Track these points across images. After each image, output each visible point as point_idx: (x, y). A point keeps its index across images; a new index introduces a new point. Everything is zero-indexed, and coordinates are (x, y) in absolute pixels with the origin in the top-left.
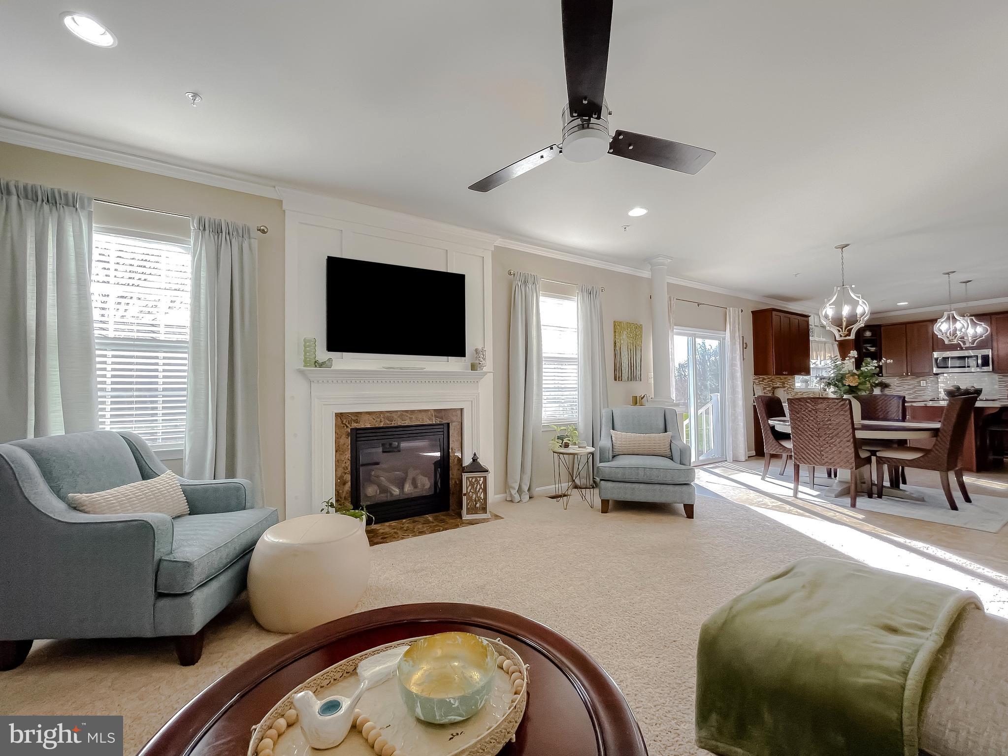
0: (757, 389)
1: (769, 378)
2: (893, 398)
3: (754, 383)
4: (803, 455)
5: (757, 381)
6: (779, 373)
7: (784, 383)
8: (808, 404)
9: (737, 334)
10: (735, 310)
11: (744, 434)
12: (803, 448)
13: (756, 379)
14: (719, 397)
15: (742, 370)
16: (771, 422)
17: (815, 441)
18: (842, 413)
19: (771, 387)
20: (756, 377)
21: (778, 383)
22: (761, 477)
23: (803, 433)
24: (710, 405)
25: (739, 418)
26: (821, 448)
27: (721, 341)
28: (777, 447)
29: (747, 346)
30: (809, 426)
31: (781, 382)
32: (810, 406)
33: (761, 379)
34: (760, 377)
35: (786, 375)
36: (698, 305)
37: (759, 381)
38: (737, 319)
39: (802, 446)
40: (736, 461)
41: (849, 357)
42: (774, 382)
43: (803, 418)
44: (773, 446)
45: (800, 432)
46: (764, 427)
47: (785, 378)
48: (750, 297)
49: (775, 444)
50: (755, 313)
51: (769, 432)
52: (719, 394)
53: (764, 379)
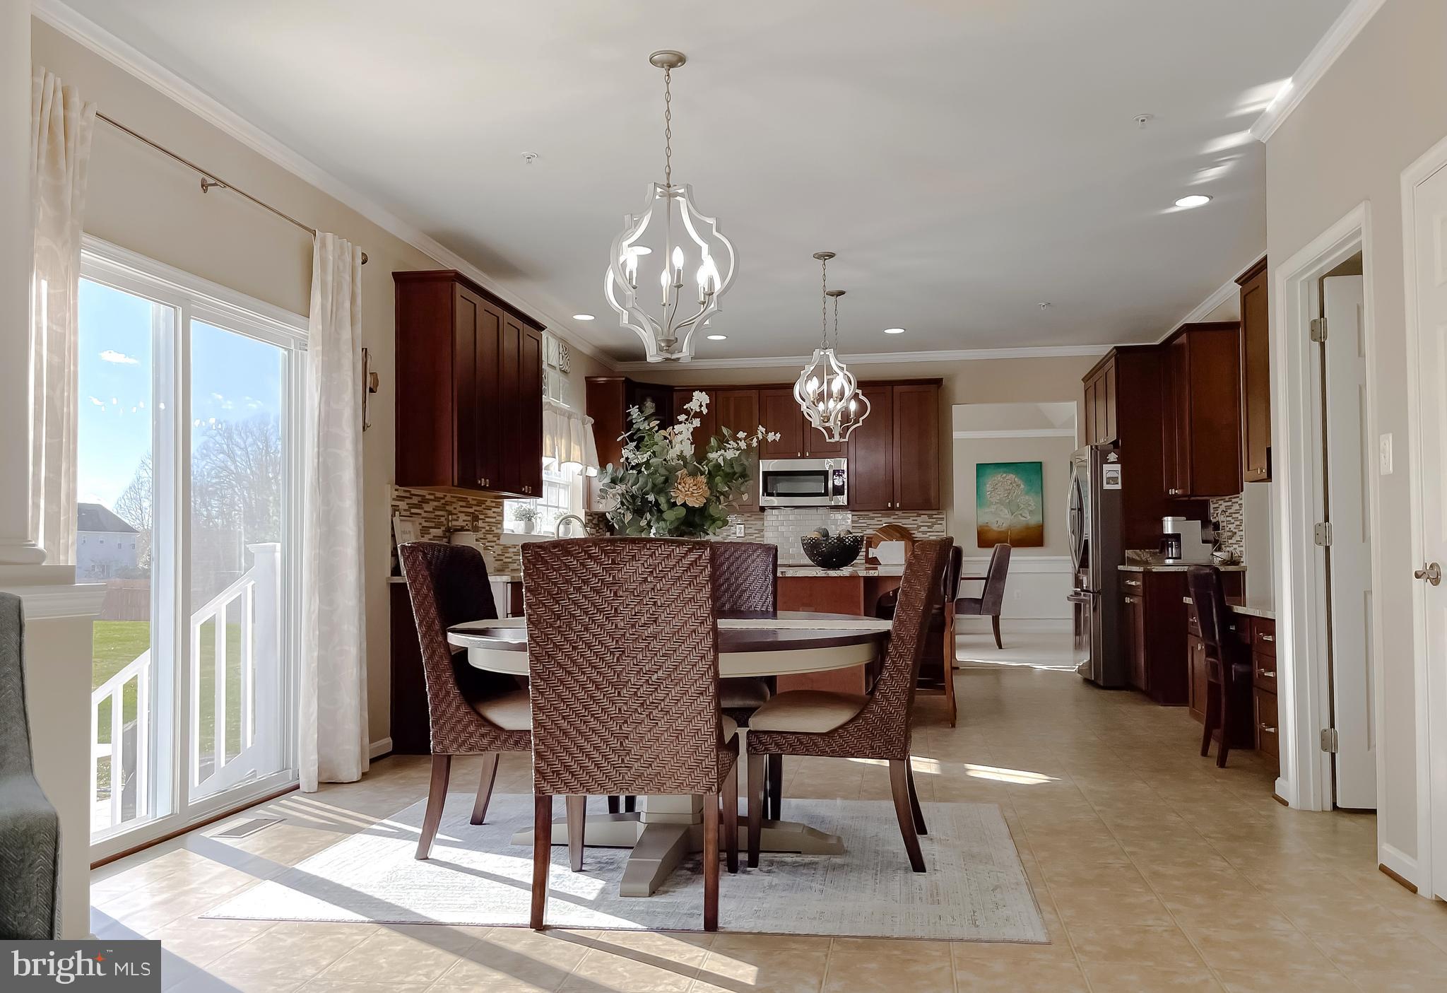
0: (404, 532)
1: (437, 499)
2: (755, 551)
3: (395, 509)
4: (567, 759)
5: (403, 505)
6: (468, 481)
7: (475, 518)
8: (591, 563)
9: (346, 334)
10: (342, 247)
11: (361, 681)
12: (565, 733)
13: (400, 498)
14: (278, 555)
15: (361, 459)
16: (455, 639)
17: (605, 702)
18: (690, 592)
19: (443, 528)
20: (402, 491)
21: (462, 517)
22: (414, 846)
23: (570, 673)
24: (243, 588)
25: (345, 627)
26: (625, 727)
27: (289, 351)
28: (472, 728)
29: (376, 382)
30: (589, 646)
31: (467, 514)
32: (598, 569)
33: (415, 500)
34: (414, 491)
35: (484, 488)
36: (204, 186)
37: (412, 506)
38: (348, 278)
39: (565, 725)
40: (328, 784)
41: (687, 412)
42: (450, 513)
43: (574, 616)
44: (459, 727)
45: (560, 673)
46: (430, 658)
47: (480, 503)
48: (389, 224)
49: (466, 720)
50: (403, 280)
51: (448, 675)
52: (278, 546)
53: (424, 501)
